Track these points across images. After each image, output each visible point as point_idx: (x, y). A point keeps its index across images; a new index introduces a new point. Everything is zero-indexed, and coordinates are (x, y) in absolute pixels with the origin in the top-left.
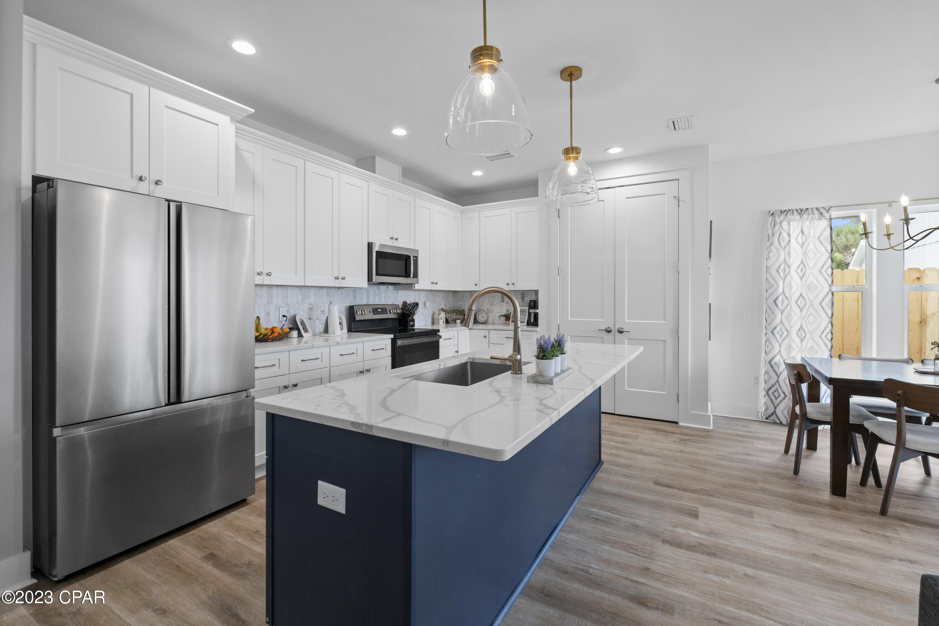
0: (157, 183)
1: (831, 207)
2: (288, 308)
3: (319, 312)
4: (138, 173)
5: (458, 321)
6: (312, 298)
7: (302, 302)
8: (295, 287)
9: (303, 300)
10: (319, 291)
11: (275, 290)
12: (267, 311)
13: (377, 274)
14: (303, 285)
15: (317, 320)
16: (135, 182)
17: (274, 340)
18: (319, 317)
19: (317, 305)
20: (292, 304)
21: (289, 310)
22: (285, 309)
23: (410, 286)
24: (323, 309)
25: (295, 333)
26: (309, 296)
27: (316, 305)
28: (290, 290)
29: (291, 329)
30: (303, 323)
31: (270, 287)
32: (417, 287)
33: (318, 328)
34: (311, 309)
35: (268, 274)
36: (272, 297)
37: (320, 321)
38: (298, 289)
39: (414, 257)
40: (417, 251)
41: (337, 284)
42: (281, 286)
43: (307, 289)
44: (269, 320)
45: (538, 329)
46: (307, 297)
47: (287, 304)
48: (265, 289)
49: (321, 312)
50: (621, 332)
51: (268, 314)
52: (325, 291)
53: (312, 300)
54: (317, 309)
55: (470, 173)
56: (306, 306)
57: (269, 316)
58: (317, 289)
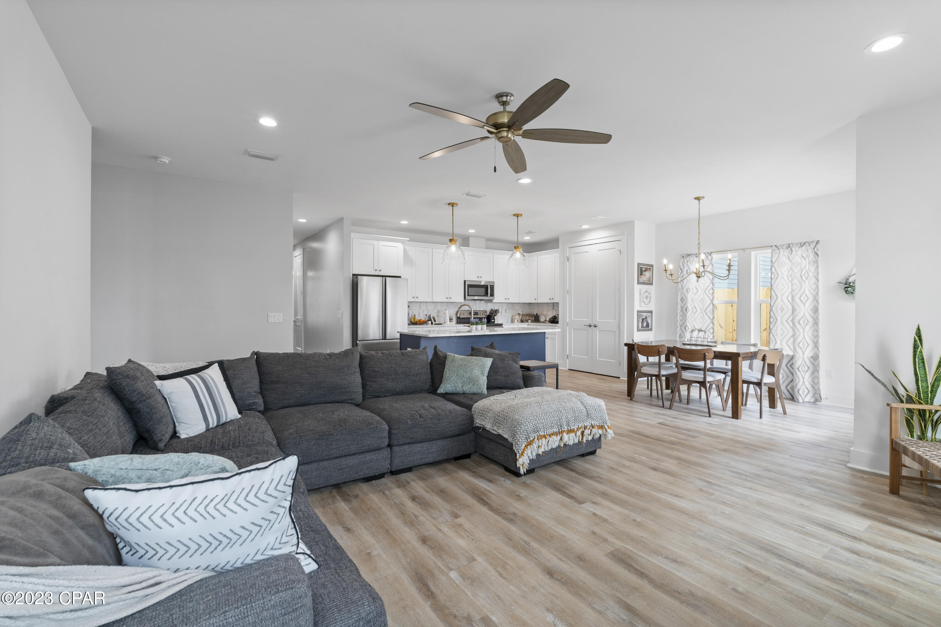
0: (380, 271)
1: (712, 252)
4: (375, 268)
5: (529, 321)
6: (439, 307)
8: (431, 303)
9: (435, 308)
10: (441, 304)
11: (422, 303)
12: (419, 312)
13: (468, 295)
14: (433, 301)
15: (441, 317)
16: (375, 271)
17: (420, 324)
20: (430, 310)
22: (427, 312)
23: (491, 301)
25: (430, 322)
26: (437, 306)
27: (440, 310)
28: (429, 303)
29: (428, 320)
30: (434, 318)
31: (420, 302)
32: (494, 301)
34: (438, 312)
35: (417, 298)
36: (420, 307)
39: (490, 286)
40: (494, 282)
41: (448, 300)
42: (424, 302)
43: (437, 303)
44: (418, 316)
45: (558, 325)
47: (427, 310)
48: (416, 304)
49: (443, 313)
50: (595, 327)
51: (419, 314)
52: (445, 304)
53: (439, 308)
54: (441, 312)
55: (523, 238)
56: (436, 311)
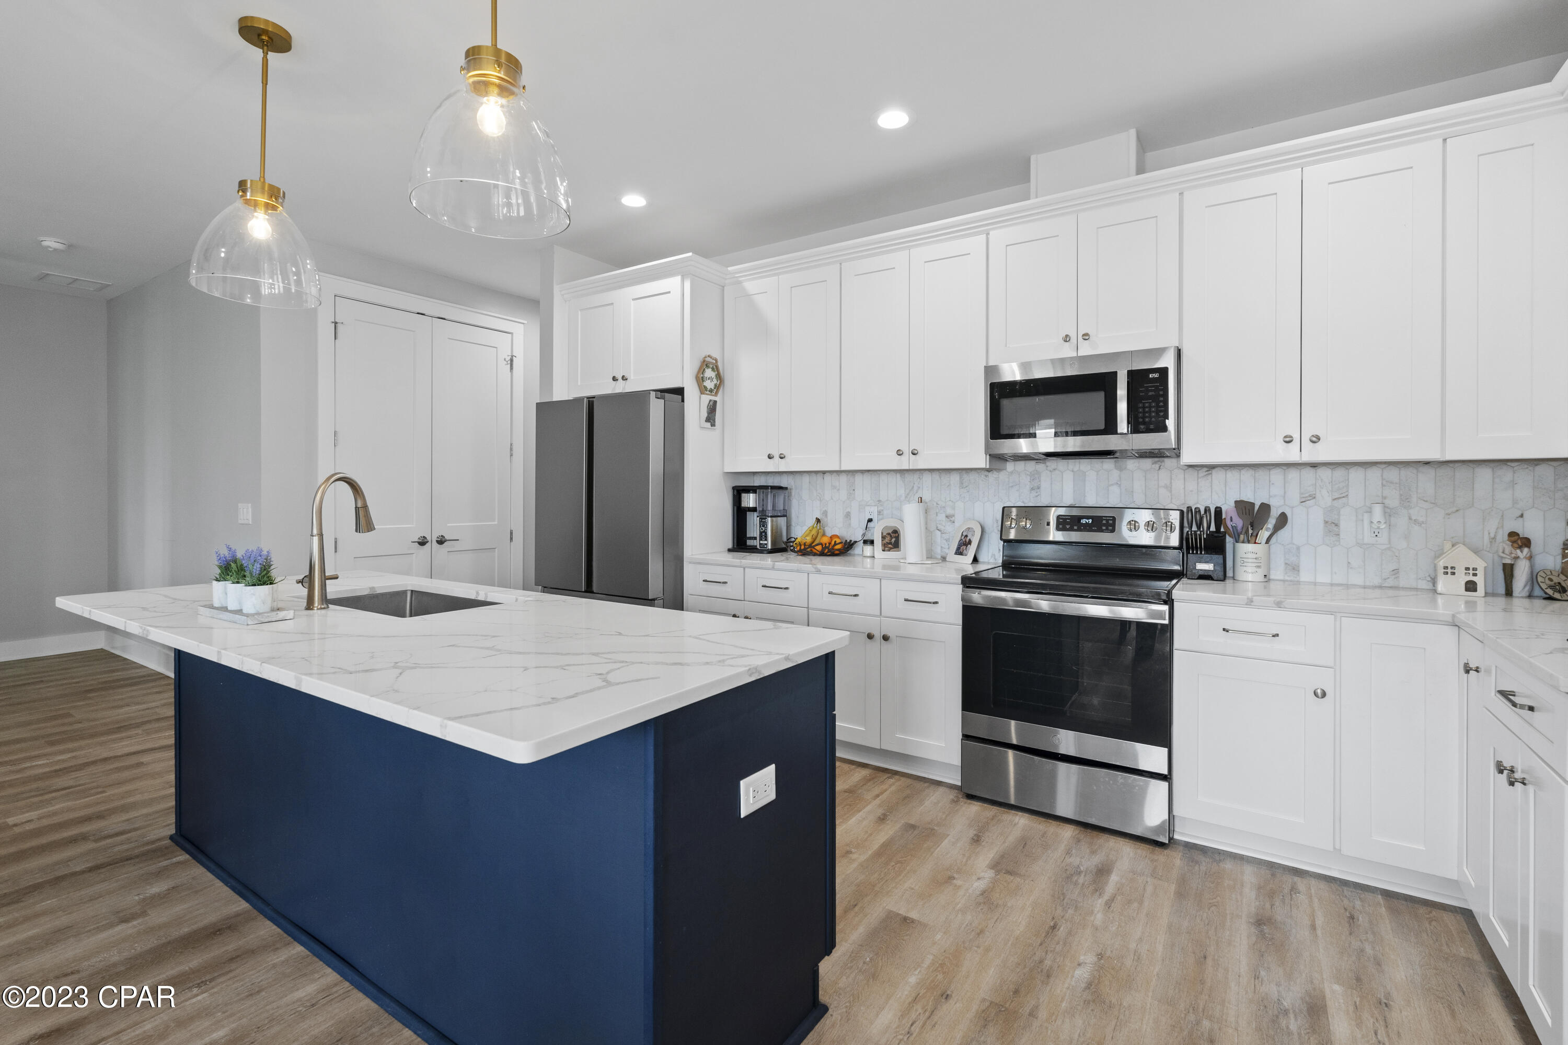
2: (880, 508)
3: (942, 517)
7: (906, 497)
8: (892, 472)
9: (908, 494)
10: (940, 478)
11: (858, 477)
12: (847, 511)
14: (837, 469)
15: (938, 533)
18: (940, 527)
19: (937, 504)
20: (888, 500)
21: (882, 510)
22: (874, 509)
24: (949, 511)
26: (919, 488)
27: (935, 504)
31: (851, 473)
33: (939, 548)
36: (854, 490)
37: (944, 535)
38: (898, 475)
41: (905, 463)
42: (869, 471)
43: (916, 476)
44: (850, 524)
46: (915, 488)
47: (879, 501)
48: (843, 478)
49: (947, 517)
51: (848, 516)
54: (937, 511)
57: (850, 519)
58: (936, 476)
